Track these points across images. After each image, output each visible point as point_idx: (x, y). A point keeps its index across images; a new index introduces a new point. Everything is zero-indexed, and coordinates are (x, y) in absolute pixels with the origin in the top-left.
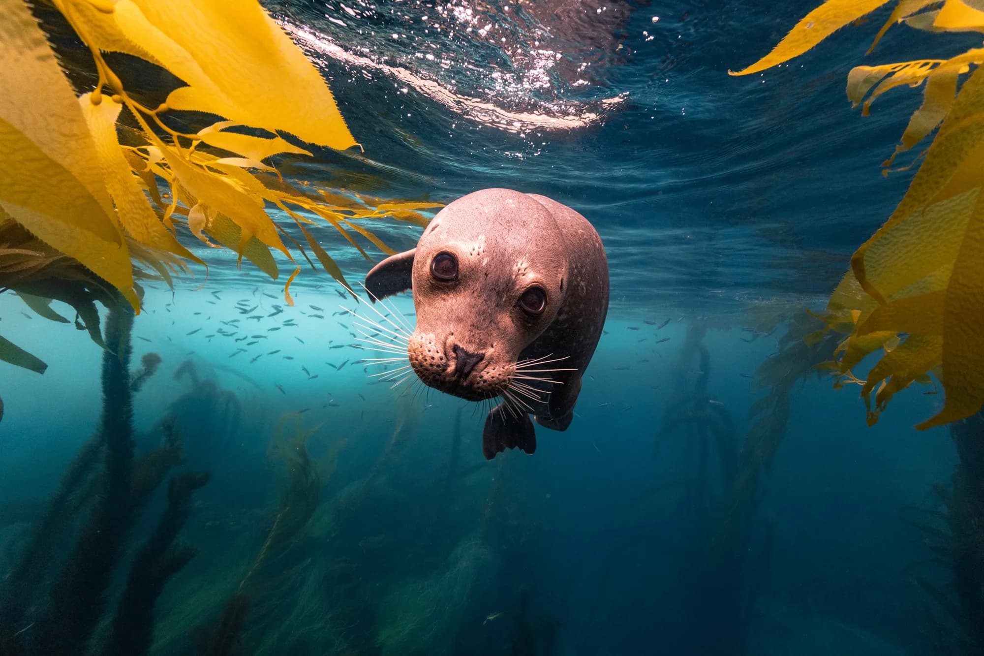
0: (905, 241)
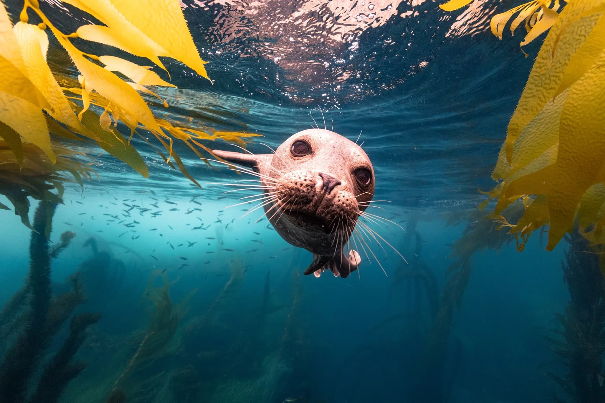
0: (529, 131)
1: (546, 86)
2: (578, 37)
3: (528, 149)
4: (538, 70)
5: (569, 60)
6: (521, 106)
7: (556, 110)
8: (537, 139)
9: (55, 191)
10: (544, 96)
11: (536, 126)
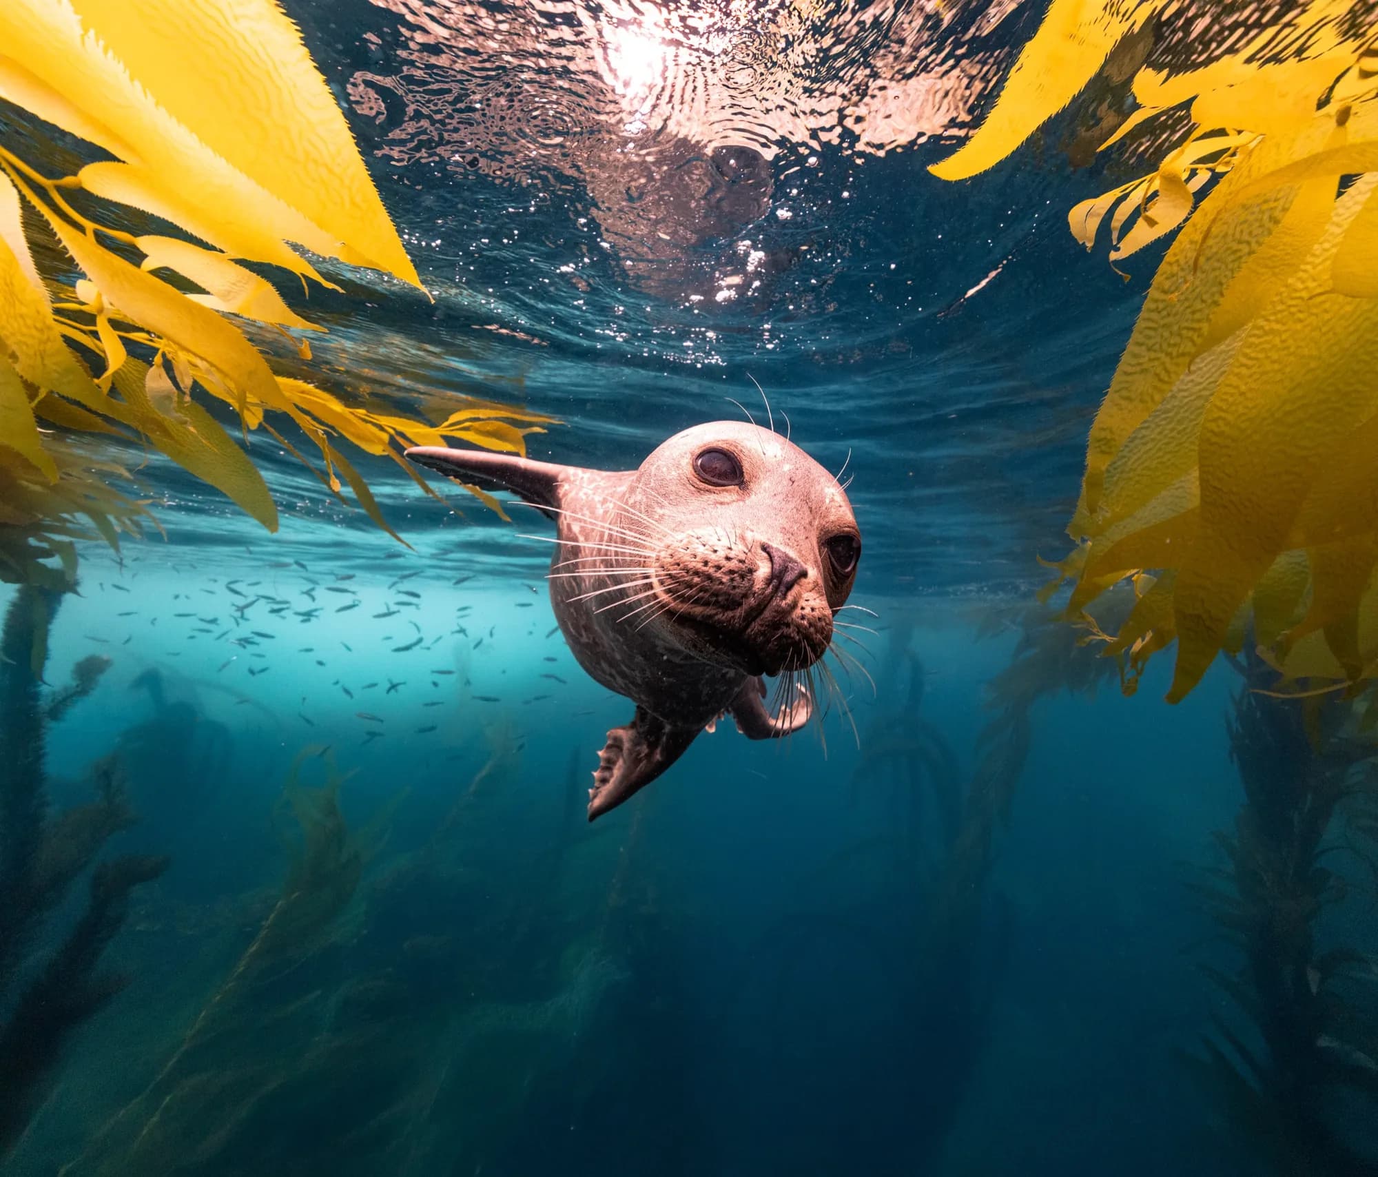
0: (1144, 437)
1: (1170, 350)
2: (1235, 246)
3: (1139, 475)
4: (1154, 316)
5: (1222, 295)
6: (1117, 392)
7: (1200, 391)
8: (1161, 454)
9: (54, 562)
10: (1167, 371)
11: (1159, 426)
